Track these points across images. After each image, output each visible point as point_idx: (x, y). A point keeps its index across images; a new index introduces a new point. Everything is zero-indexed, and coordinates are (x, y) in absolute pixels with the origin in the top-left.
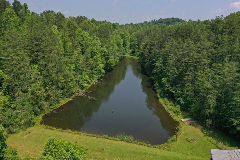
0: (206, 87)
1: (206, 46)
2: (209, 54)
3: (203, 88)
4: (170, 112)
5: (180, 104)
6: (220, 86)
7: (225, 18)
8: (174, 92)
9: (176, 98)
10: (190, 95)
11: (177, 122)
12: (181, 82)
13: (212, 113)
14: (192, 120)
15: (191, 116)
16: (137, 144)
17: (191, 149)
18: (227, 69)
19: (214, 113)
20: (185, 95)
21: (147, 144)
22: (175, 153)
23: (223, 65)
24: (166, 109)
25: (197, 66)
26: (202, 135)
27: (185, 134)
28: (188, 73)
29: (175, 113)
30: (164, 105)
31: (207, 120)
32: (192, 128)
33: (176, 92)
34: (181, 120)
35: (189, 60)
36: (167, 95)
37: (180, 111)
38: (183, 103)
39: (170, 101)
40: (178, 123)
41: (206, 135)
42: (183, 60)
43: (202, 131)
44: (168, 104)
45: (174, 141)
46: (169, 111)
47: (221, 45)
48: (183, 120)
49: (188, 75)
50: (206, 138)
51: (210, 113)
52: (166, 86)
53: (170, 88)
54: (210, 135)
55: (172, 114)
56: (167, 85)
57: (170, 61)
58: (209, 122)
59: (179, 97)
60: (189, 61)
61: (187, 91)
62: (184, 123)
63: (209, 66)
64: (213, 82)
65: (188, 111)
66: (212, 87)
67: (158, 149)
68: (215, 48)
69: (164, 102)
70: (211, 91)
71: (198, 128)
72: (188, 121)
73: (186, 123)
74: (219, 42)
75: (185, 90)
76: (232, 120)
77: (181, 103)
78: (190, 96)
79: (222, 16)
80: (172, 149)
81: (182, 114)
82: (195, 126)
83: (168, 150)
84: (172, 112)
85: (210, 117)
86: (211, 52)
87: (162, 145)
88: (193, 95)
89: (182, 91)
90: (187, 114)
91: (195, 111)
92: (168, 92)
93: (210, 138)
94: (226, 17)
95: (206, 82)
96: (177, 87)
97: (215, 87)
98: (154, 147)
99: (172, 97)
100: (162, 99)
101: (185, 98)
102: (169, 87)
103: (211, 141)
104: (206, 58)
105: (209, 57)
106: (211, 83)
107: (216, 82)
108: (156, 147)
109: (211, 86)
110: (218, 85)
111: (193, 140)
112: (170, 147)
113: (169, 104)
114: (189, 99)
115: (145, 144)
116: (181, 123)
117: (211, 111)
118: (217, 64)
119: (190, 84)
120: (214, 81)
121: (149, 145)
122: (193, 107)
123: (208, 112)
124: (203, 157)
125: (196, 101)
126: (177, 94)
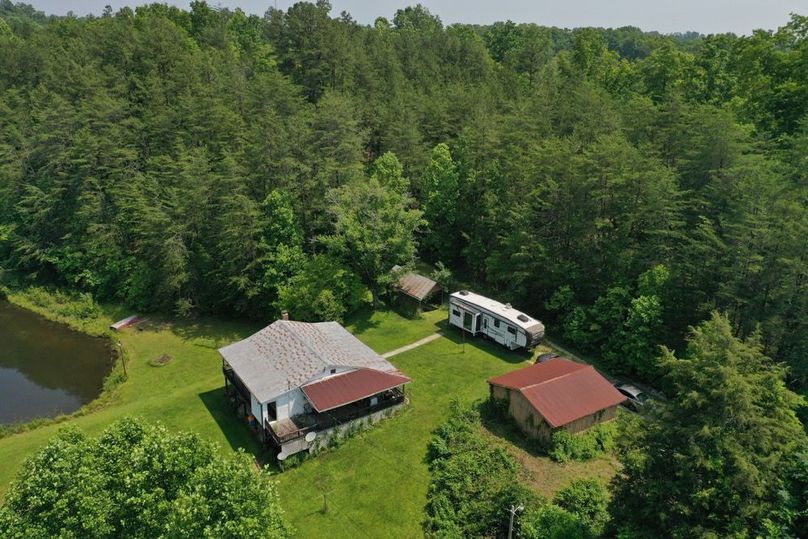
0: (150, 222)
1: (110, 111)
2: (127, 132)
3: (145, 227)
4: (67, 320)
5: (87, 289)
6: (186, 211)
7: (117, 14)
8: (54, 260)
9: (68, 276)
10: (110, 255)
11: (100, 337)
12: (67, 226)
13: (185, 280)
14: (139, 318)
15: (132, 309)
16: (21, 431)
17: (170, 379)
18: (187, 167)
19: (191, 280)
20: (98, 259)
21: (53, 417)
22: (138, 403)
23: (175, 158)
24: (49, 315)
25: (105, 171)
26: (178, 340)
27: (140, 356)
28: (88, 197)
29: (86, 317)
30: (35, 309)
31: (180, 302)
32: (149, 335)
33: (60, 258)
34: (111, 328)
35: (78, 158)
36: (34, 276)
37: (99, 308)
38: (98, 282)
39: (52, 292)
40: (108, 337)
41: (189, 337)
42: (53, 157)
43: (176, 333)
44: (49, 303)
45: (121, 379)
46: (61, 319)
47: (151, 104)
48: (117, 326)
49: (87, 201)
50: (189, 344)
51: (180, 282)
52: (24, 250)
53: (38, 252)
54: (197, 334)
55: (75, 323)
56: (24, 247)
57: (7, 169)
58: (185, 304)
59: (76, 271)
60: (80, 161)
61: (100, 247)
62: (122, 333)
63: (138, 166)
64: (166, 204)
65: (117, 300)
66: (168, 220)
67: (89, 416)
68: (137, 114)
69: (30, 299)
70: (169, 229)
71: (161, 329)
72: (130, 323)
73: (126, 330)
74: (141, 96)
75: (92, 245)
76: (235, 279)
77: (93, 284)
78: (113, 258)
79: (107, 7)
80: (124, 399)
81: (104, 313)
82: (152, 329)
83: (118, 405)
84: (73, 317)
85: (182, 292)
86: (131, 127)
87: (96, 402)
88: (119, 253)
89: (84, 252)
90: (119, 309)
91: (140, 292)
92: (35, 264)
93: (199, 340)
94: (118, 10)
95: (147, 209)
96: (59, 243)
97: (175, 217)
98: (76, 416)
99: (52, 278)
100: (20, 293)
101: (98, 268)
102: (33, 251)
103: (205, 343)
104: (123, 147)
105: (128, 142)
106: (163, 210)
107: (175, 205)
108: (81, 414)
109: (166, 217)
110: (180, 210)
111: (165, 359)
112: (117, 398)
113: (52, 299)
114: (112, 266)
115: (47, 420)
116: (114, 335)
117: (183, 277)
118: (157, 159)
119: (101, 225)
120: (168, 202)
121: (59, 417)
122: (129, 284)
123: (176, 281)
124: (202, 380)
125: (133, 266)
126: (68, 265)
